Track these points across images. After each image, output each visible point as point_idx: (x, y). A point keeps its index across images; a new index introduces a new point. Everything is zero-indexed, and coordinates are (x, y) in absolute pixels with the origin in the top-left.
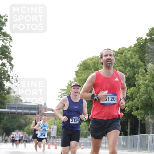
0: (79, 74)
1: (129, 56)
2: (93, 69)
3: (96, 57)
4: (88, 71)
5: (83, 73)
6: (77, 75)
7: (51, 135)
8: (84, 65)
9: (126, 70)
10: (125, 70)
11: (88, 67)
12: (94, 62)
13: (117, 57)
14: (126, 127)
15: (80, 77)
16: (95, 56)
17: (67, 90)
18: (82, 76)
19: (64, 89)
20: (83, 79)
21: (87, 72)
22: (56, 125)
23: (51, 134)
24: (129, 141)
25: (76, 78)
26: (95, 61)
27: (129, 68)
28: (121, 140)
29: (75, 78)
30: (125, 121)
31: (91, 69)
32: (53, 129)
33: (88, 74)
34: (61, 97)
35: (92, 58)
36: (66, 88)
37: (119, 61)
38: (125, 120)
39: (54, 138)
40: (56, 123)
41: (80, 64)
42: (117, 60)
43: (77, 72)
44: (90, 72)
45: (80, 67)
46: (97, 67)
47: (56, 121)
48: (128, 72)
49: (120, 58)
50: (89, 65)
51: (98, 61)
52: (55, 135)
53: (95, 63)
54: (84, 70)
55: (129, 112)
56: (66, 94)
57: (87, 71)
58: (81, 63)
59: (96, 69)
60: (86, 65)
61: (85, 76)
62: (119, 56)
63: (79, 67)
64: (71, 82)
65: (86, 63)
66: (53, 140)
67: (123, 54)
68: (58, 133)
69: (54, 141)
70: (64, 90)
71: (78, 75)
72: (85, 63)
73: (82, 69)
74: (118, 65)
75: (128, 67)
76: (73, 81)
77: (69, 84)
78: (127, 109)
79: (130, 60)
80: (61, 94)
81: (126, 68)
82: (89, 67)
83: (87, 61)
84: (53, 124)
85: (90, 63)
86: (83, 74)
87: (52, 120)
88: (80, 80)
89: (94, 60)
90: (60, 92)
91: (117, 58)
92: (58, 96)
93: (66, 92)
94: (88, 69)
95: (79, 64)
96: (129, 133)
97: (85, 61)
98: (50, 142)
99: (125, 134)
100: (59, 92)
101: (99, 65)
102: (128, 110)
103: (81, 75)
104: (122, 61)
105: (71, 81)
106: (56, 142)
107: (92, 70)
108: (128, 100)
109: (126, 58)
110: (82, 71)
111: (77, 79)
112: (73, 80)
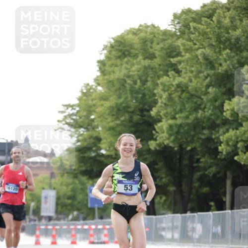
0: (107, 68)
1: (226, 22)
2: (140, 55)
3: (148, 27)
4: (129, 60)
5: (116, 66)
6: (103, 70)
7: (43, 214)
8: (119, 46)
9: (220, 57)
10: (218, 57)
11: (128, 51)
12: (143, 39)
13: (200, 26)
14: (222, 190)
15: (110, 74)
16: (145, 24)
17: (78, 105)
18: (114, 72)
19: (71, 104)
20: (118, 79)
21: (127, 63)
22: (54, 189)
23: (42, 210)
24: (228, 222)
25: (100, 78)
26: (146, 37)
27: (228, 51)
28: (211, 221)
29: (97, 76)
30: (218, 176)
31: (136, 56)
32: (46, 198)
33: (129, 67)
34: (64, 122)
35: (139, 30)
36: (77, 102)
37: (203, 36)
38: (218, 173)
39: (50, 219)
40: (55, 186)
41: (109, 45)
42: (199, 33)
43: (102, 63)
44: (135, 61)
45: (110, 52)
46: (151, 50)
47: (53, 181)
48: (225, 61)
49: (205, 27)
50: (131, 46)
51: (152, 36)
52: (52, 213)
53: (144, 41)
54: (119, 57)
55: (229, 156)
56: (76, 115)
57: (126, 59)
58: (113, 41)
59: (147, 55)
60: (125, 47)
61: (122, 74)
62: (203, 23)
63: (108, 52)
64: (88, 87)
65: (125, 40)
66: (47, 225)
67: (214, 19)
68: (59, 208)
69: (50, 227)
70: (72, 106)
71: (105, 70)
72: (121, 42)
73: (115, 56)
74: (202, 45)
75: (225, 49)
76: (92, 85)
77: (85, 91)
78: (222, 149)
79: (230, 31)
80: (65, 116)
81: (220, 52)
82: (132, 51)
83: (126, 37)
84: (46, 187)
85: (135, 42)
86: (116, 69)
87: (44, 178)
88: (110, 81)
89: (142, 35)
90: (63, 112)
91: (199, 28)
92: (59, 121)
93: (78, 111)
94: (129, 55)
95: (106, 44)
96: (228, 204)
97: (122, 37)
98: (39, 229)
99: (221, 207)
100: (59, 112)
101: (154, 45)
102: (226, 150)
103: (111, 69)
104: (210, 36)
105: (88, 85)
106: (54, 229)
107: (138, 57)
108: (227, 127)
109: (219, 28)
110: (113, 61)
111: (104, 80)
112: (92, 83)
